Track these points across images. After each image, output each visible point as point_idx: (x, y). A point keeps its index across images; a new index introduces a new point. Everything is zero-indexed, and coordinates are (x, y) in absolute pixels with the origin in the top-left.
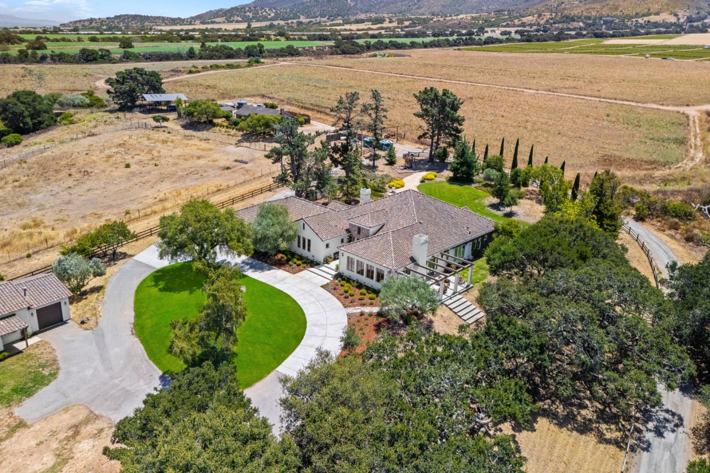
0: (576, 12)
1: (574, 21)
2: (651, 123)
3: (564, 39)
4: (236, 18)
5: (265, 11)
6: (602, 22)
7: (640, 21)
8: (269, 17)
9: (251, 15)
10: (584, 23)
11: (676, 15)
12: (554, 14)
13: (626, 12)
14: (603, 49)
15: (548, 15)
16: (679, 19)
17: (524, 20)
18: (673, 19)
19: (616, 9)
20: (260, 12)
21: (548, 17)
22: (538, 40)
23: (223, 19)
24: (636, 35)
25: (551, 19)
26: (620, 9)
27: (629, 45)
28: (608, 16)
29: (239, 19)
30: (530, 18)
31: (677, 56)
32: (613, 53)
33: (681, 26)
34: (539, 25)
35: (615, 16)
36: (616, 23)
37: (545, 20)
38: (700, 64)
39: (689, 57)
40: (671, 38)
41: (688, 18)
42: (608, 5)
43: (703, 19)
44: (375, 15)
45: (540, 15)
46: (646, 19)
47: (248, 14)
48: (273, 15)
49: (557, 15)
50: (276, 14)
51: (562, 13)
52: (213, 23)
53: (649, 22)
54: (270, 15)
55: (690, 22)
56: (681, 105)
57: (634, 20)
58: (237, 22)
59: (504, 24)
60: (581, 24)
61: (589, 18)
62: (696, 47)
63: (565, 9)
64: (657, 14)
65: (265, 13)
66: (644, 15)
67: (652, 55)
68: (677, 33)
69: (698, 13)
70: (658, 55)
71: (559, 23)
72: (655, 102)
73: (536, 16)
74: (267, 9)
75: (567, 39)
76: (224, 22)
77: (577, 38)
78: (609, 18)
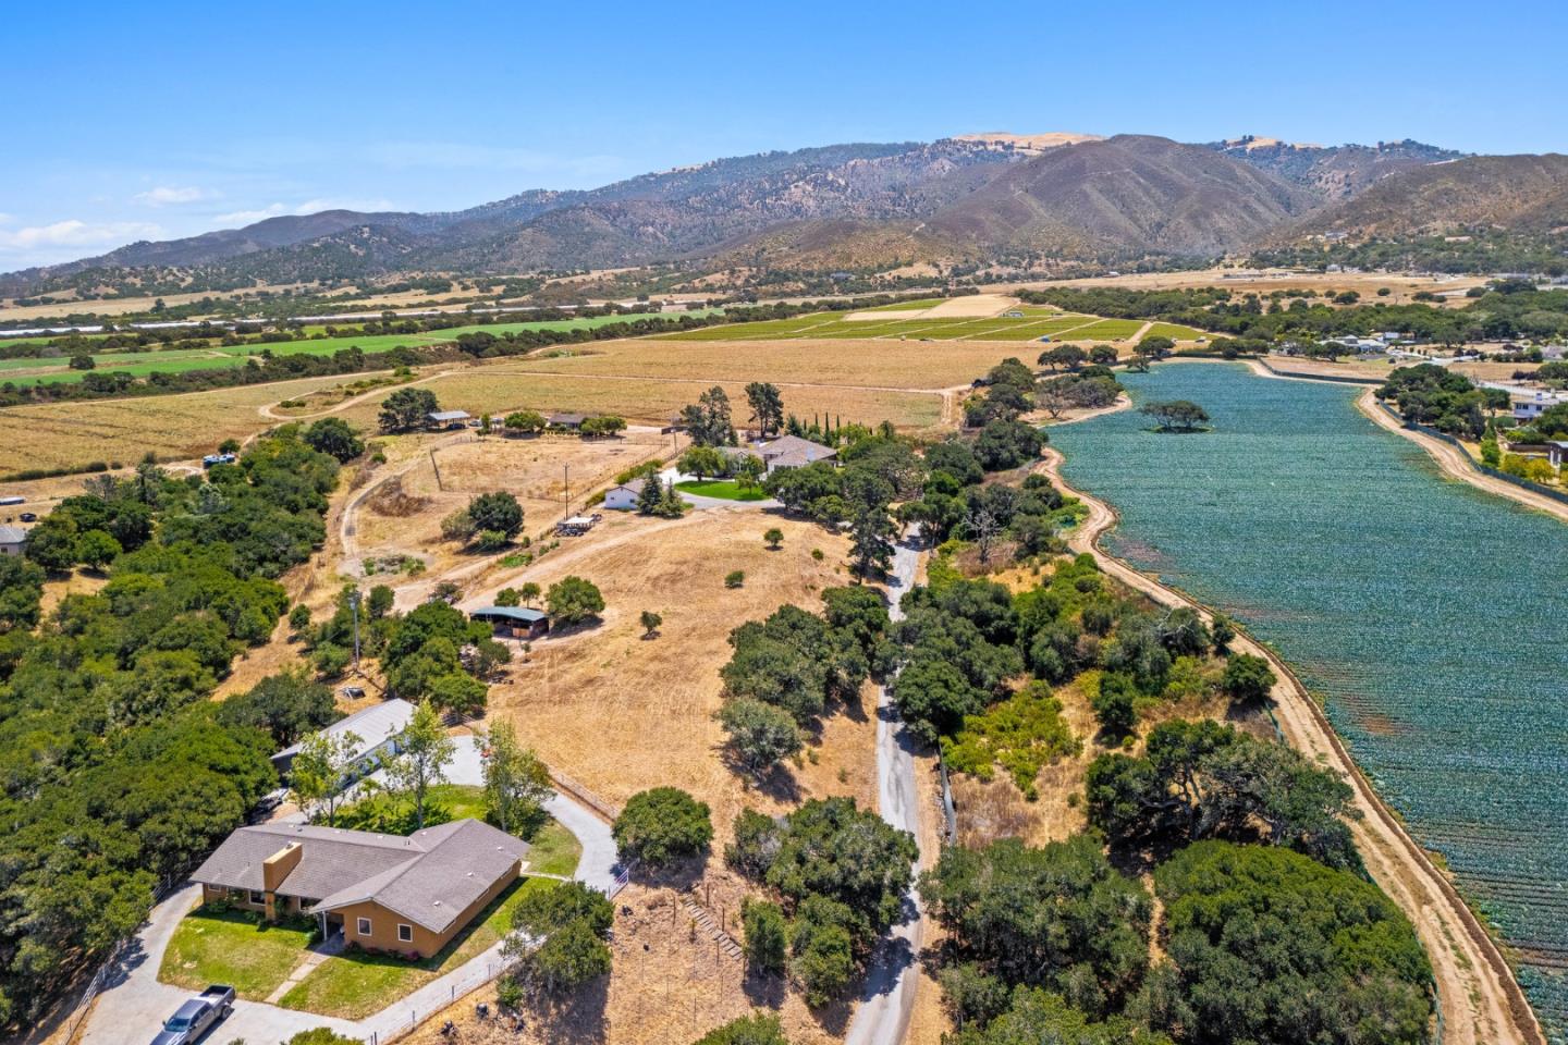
0: (788, 265)
1: (788, 279)
2: (913, 404)
3: (790, 315)
4: (102, 290)
5: (171, 273)
6: (832, 281)
7: (887, 276)
8: (183, 285)
9: (138, 282)
10: (804, 282)
11: (936, 266)
12: (754, 269)
13: (864, 264)
14: (847, 331)
15: (745, 272)
16: (941, 272)
17: (710, 279)
18: (932, 273)
19: (849, 259)
20: (159, 276)
21: (747, 273)
22: (757, 319)
23: (71, 293)
24: (886, 303)
25: (753, 277)
26: (854, 258)
27: (879, 321)
28: (838, 271)
29: (111, 291)
30: (718, 276)
31: (937, 336)
32: (863, 336)
33: (943, 283)
34: (735, 287)
35: (849, 271)
36: (852, 282)
37: (743, 278)
38: (960, 344)
39: (950, 336)
40: (931, 306)
41: (953, 269)
42: (834, 252)
43: (974, 271)
44: (421, 275)
45: (732, 272)
46: (895, 273)
47: (130, 280)
48: (190, 280)
49: (759, 269)
50: (197, 277)
51: (767, 268)
52: (47, 302)
53: (899, 278)
54: (183, 280)
55: (957, 275)
56: (939, 388)
57: (878, 275)
58: (107, 297)
59: (678, 287)
60: (802, 285)
61: (811, 274)
62: (962, 319)
63: (770, 260)
64: (910, 264)
65: (170, 278)
66: (890, 268)
67: (909, 336)
68: (939, 296)
69: (966, 261)
70: (915, 336)
71: (766, 283)
72: (916, 387)
73: (727, 272)
74: (175, 270)
75: (794, 314)
76: (75, 300)
77: (806, 312)
78: (841, 275)
